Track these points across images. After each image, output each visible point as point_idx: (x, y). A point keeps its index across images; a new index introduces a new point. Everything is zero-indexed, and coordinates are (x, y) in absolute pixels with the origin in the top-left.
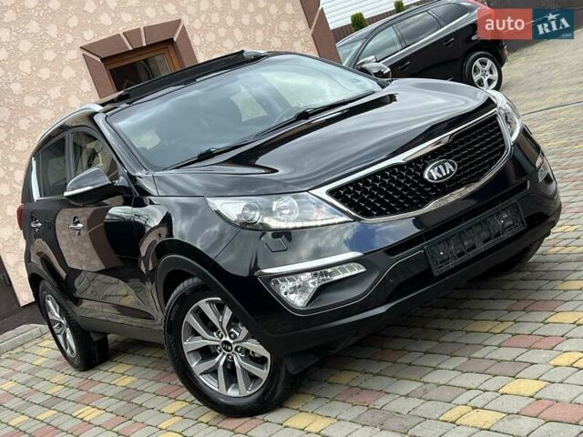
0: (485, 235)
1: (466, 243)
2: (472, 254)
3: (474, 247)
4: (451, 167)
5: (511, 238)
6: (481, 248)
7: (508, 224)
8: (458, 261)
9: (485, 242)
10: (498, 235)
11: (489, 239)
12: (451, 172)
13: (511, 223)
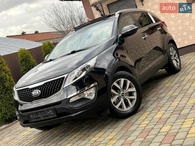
0: (44, 115)
1: (38, 116)
2: (39, 119)
3: (40, 118)
4: (38, 93)
5: (52, 118)
7: (51, 114)
8: (36, 120)
9: (43, 117)
10: (48, 116)
11: (45, 117)
12: (38, 95)
13: (52, 114)
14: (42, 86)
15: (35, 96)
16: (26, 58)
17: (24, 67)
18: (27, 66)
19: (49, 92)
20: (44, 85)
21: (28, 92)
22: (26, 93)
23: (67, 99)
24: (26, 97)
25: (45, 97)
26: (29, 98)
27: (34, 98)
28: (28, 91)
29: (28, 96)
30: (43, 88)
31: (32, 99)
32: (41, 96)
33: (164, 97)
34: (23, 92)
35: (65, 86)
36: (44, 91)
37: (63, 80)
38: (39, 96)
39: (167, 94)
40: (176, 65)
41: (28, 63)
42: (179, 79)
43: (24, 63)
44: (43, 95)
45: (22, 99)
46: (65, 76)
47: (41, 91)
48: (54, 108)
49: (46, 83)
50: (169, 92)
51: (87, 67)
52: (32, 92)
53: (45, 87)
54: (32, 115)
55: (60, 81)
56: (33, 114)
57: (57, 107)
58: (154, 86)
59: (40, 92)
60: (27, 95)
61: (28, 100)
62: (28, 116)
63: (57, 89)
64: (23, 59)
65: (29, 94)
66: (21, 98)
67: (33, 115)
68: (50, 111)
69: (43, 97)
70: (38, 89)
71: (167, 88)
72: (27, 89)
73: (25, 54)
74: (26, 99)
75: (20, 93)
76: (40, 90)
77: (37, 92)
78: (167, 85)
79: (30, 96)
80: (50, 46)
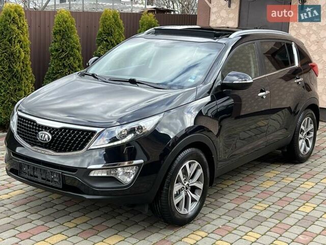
0: (44, 176)
1: (35, 173)
2: (35, 179)
3: (37, 177)
4: (47, 138)
5: (54, 186)
6: (40, 180)
7: (55, 180)
8: (30, 177)
9: (42, 179)
10: (49, 181)
11: (44, 179)
13: (57, 181)
14: (57, 129)
15: (42, 140)
16: (66, 31)
17: (57, 45)
18: (63, 44)
19: (63, 145)
20: (61, 129)
21: (33, 129)
22: (30, 128)
23: (86, 168)
24: (28, 134)
25: (55, 150)
26: (31, 138)
27: (38, 142)
28: (33, 125)
29: (31, 134)
30: (57, 134)
31: (35, 142)
32: (50, 145)
33: (247, 210)
34: (26, 123)
35: (92, 147)
36: (57, 140)
37: (92, 135)
38: (47, 143)
39: (255, 207)
40: (302, 150)
41: (66, 40)
42: (292, 182)
43: (58, 37)
44: (54, 146)
45: (21, 134)
46: (98, 130)
47: (53, 137)
48: (62, 173)
49: (65, 129)
50: (260, 202)
51: (138, 128)
52: (39, 131)
53: (61, 134)
54: (26, 167)
55: (87, 134)
56: (28, 166)
57: (67, 174)
58: (248, 176)
59: (51, 138)
60: (30, 131)
61: (29, 140)
62: (21, 165)
63: (77, 146)
64: (60, 31)
65: (33, 132)
66: (20, 131)
67: (28, 168)
68: (55, 176)
69: (52, 147)
70: (50, 132)
71: (262, 192)
72: (34, 122)
73: (66, 22)
74: (26, 136)
75: (21, 121)
76: (52, 134)
77: (46, 136)
78: (267, 185)
79: (33, 135)
80: (116, 20)
